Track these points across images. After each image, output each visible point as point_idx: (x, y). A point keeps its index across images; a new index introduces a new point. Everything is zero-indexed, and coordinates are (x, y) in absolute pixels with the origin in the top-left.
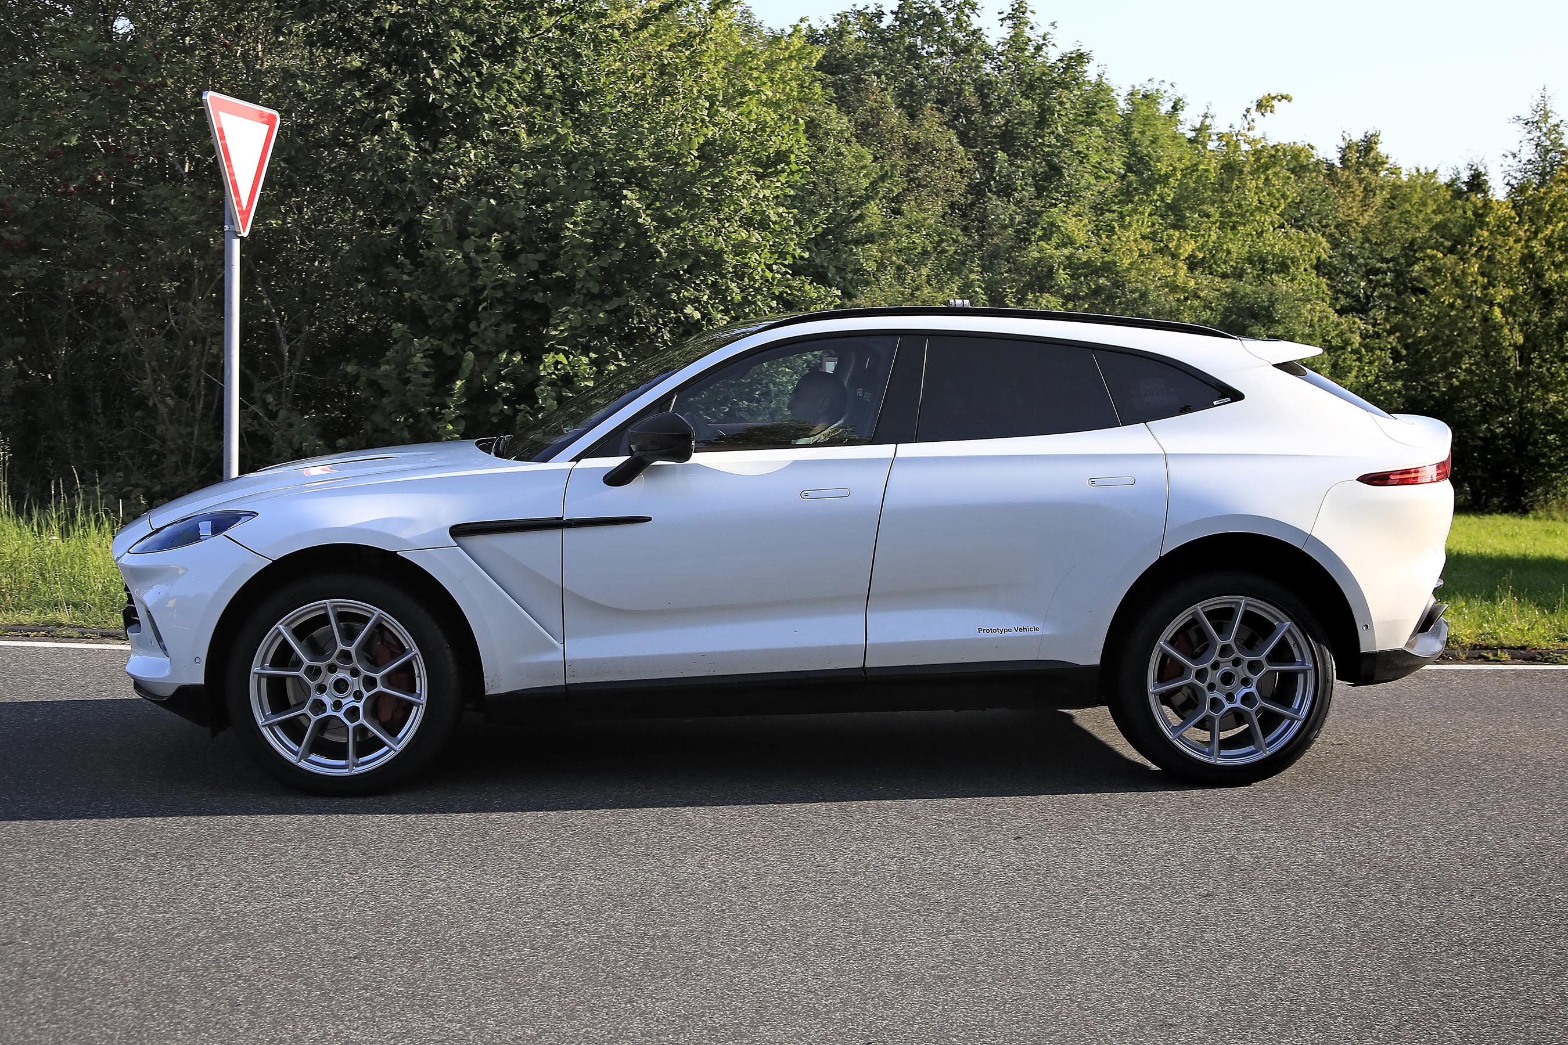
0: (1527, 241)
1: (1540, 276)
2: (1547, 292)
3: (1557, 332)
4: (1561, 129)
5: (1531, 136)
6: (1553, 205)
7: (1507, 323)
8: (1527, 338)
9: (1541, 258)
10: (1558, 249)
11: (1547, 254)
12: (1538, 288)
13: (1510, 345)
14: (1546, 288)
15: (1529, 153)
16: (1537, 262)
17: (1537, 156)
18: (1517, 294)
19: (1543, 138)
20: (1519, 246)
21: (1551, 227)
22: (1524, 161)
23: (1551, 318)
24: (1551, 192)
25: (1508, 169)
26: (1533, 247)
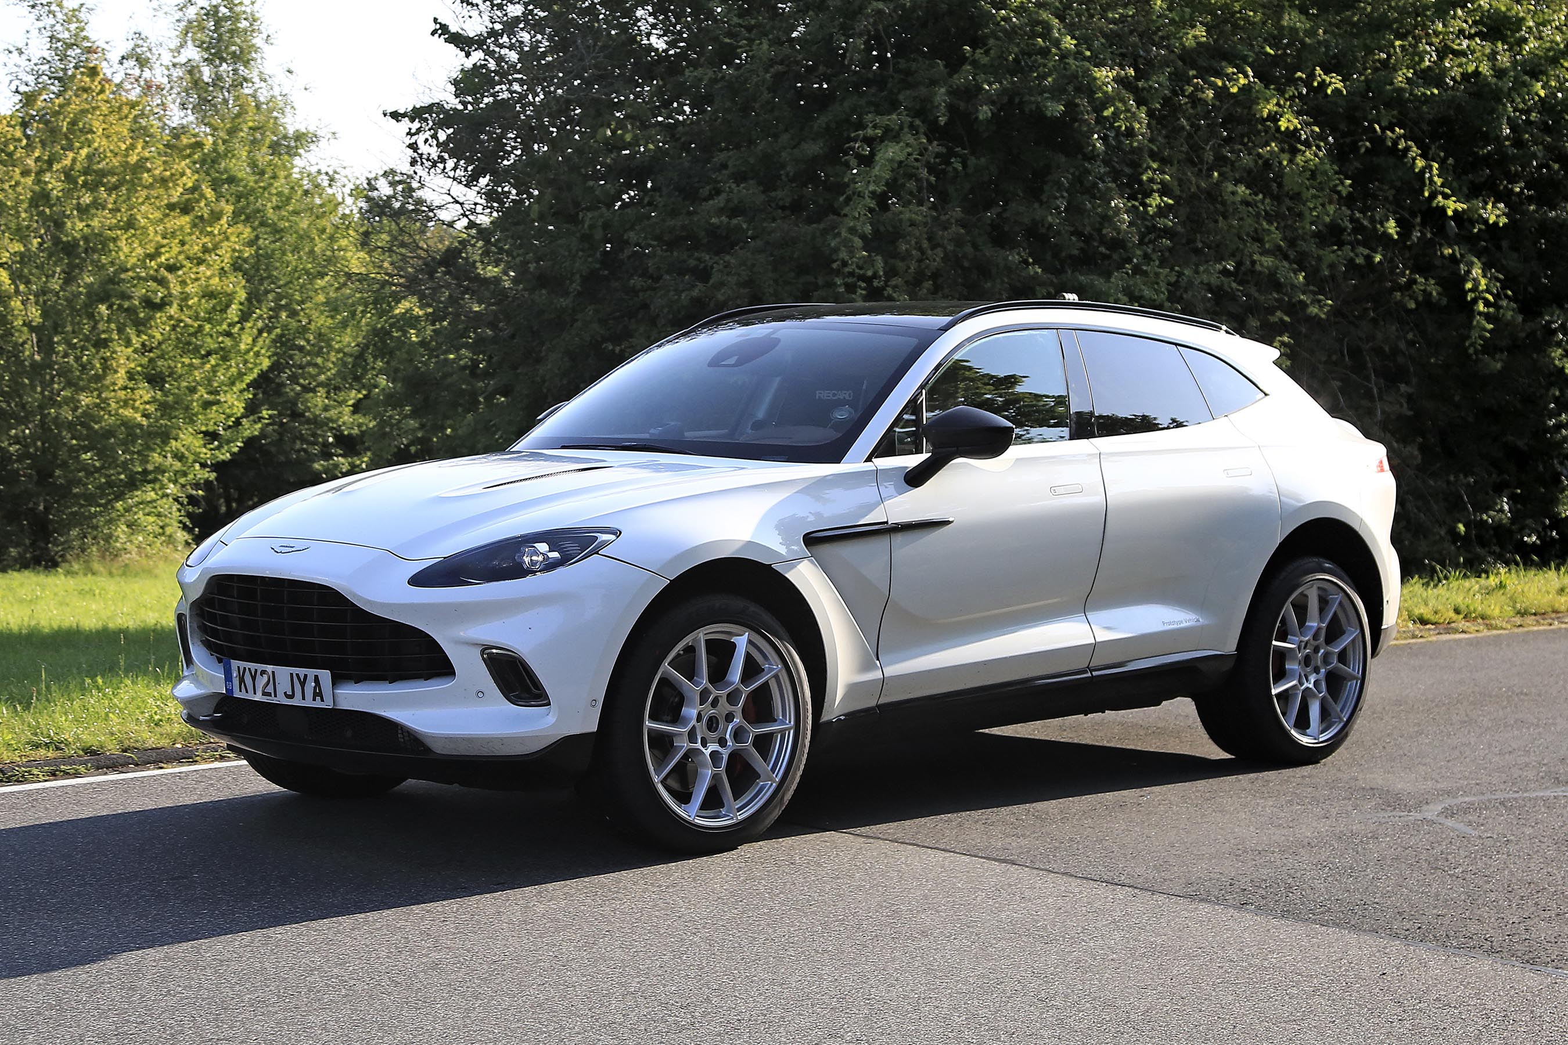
0: (38, 174)
1: (59, 225)
2: (69, 249)
3: (86, 306)
4: (83, 15)
5: (41, 24)
6: (73, 123)
7: (17, 291)
8: (45, 314)
9: (58, 198)
10: (82, 186)
11: (68, 193)
12: (57, 241)
13: (24, 324)
14: (68, 242)
15: (39, 48)
16: (54, 205)
17: (53, 54)
18: (28, 250)
19: (58, 27)
20: (29, 181)
21: (71, 155)
22: (34, 61)
23: (79, 286)
24: (69, 104)
25: (16, 69)
26: (46, 183)
